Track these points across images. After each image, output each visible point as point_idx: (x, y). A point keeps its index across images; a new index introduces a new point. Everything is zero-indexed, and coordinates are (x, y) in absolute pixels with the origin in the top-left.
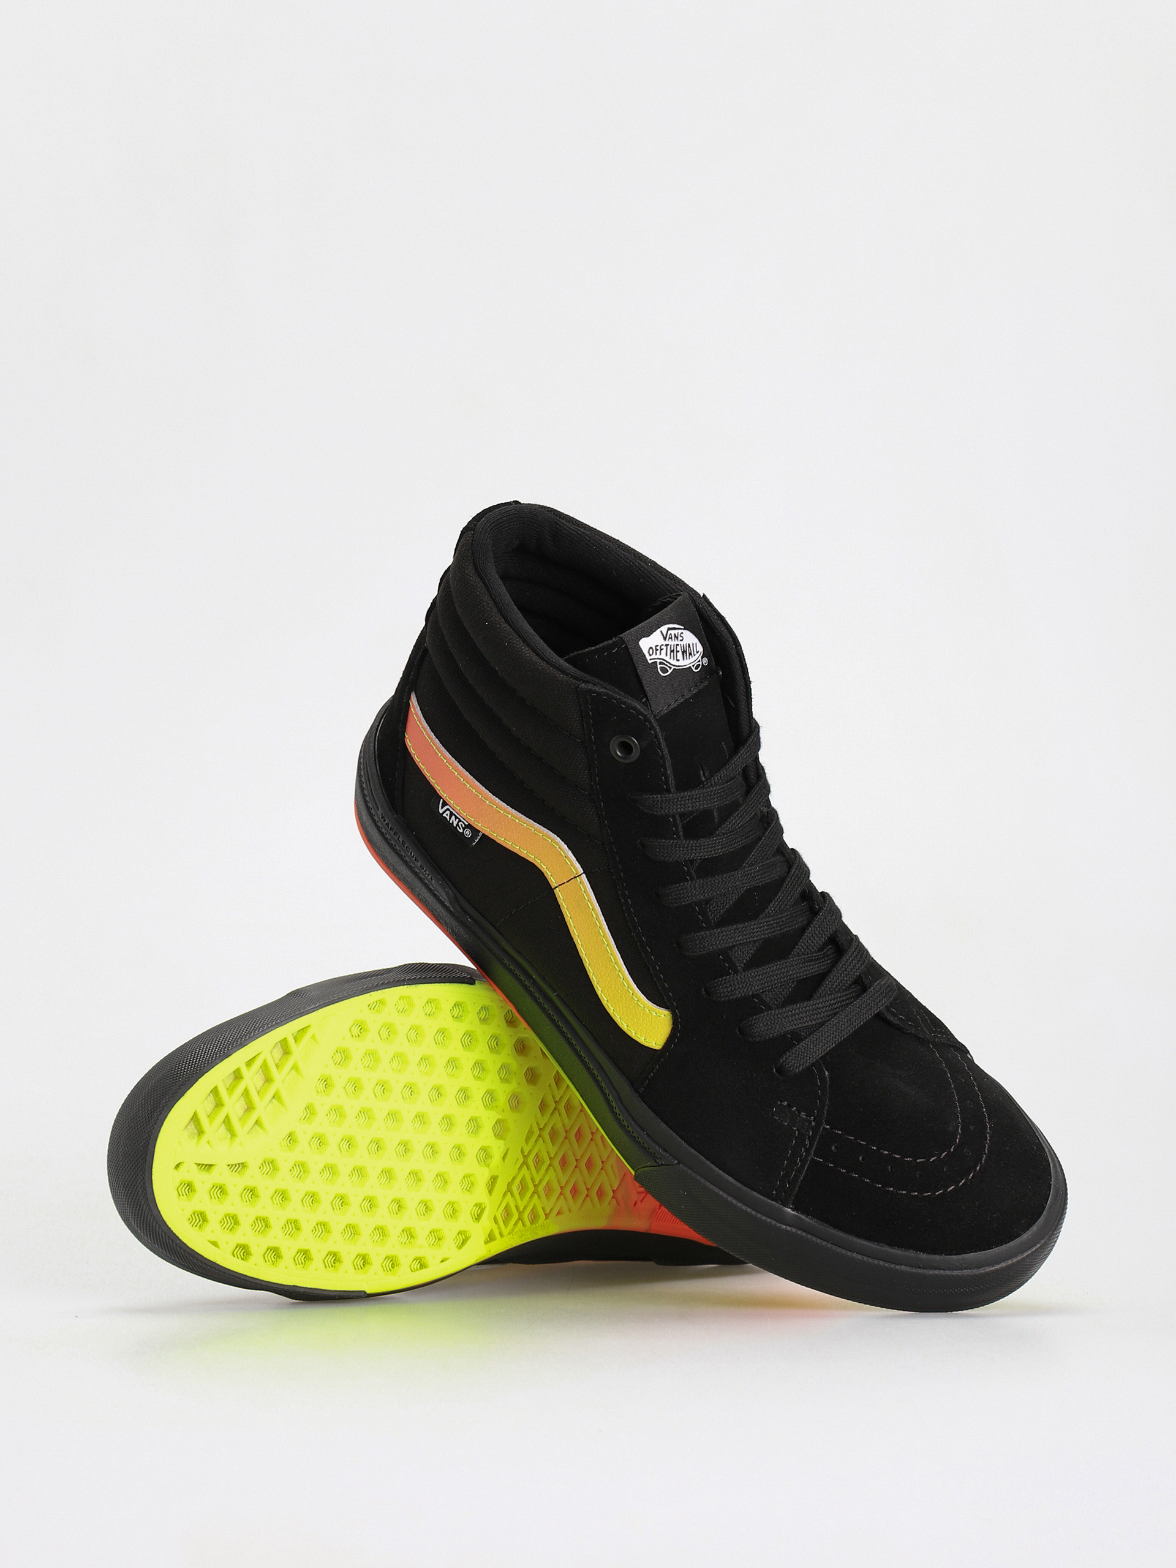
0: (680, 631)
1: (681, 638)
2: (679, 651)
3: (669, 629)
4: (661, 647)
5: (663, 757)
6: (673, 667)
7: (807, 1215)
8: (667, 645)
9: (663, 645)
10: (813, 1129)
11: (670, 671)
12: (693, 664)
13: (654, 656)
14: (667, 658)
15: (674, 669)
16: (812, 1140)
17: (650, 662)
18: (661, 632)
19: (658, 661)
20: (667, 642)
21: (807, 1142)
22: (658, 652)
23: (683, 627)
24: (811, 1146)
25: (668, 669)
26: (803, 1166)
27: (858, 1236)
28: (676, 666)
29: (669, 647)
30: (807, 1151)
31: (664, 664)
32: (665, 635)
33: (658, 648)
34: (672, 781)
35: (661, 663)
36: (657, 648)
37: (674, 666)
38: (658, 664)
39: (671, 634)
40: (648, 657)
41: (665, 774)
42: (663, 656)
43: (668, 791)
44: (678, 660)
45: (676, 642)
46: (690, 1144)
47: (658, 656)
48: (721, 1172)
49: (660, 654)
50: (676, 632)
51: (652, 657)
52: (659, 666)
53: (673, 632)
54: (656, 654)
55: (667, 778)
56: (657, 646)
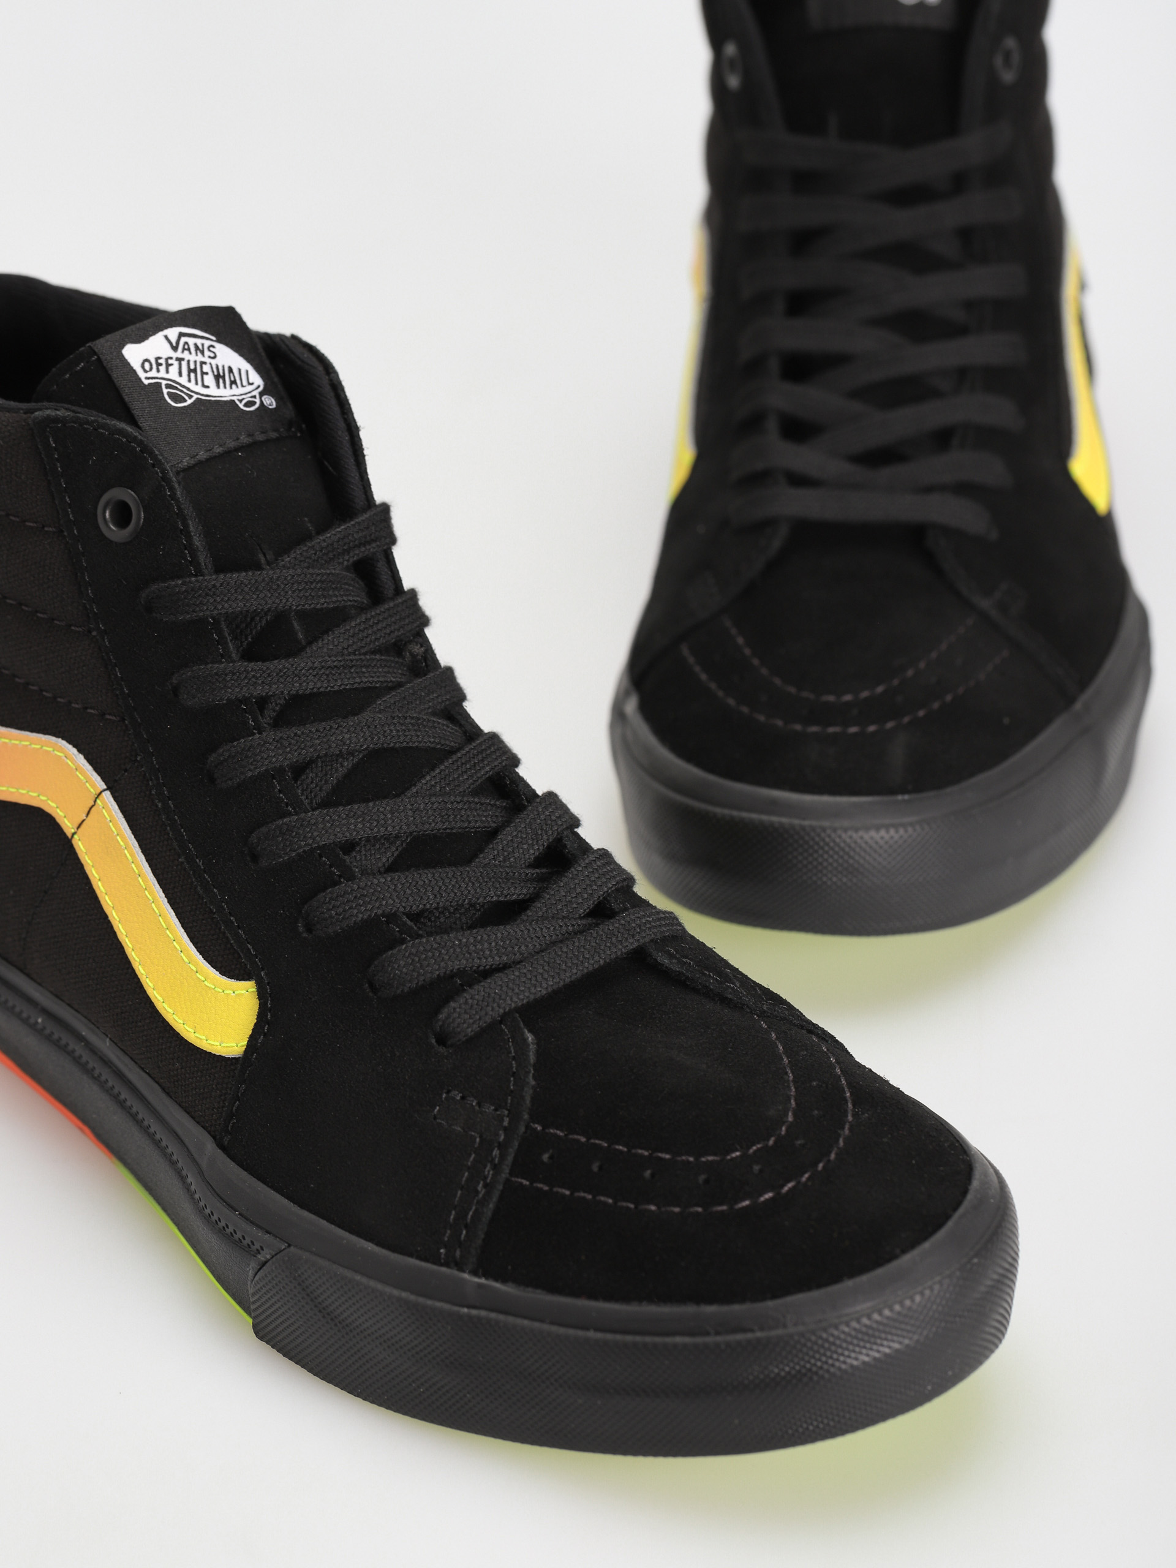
0: (207, 343)
1: (212, 355)
2: (207, 373)
3: (181, 335)
4: (167, 360)
5: (181, 515)
6: (195, 396)
7: (504, 1281)
8: (180, 360)
9: (171, 358)
10: (505, 1129)
11: (189, 402)
12: (240, 398)
13: (153, 373)
14: (183, 380)
15: (198, 399)
16: (502, 1147)
17: (146, 382)
18: (166, 337)
19: (164, 383)
20: (179, 354)
21: (496, 1152)
22: (163, 368)
23: (214, 338)
24: (503, 1157)
25: (186, 398)
26: (488, 1194)
27: (593, 1296)
28: (202, 395)
29: (184, 364)
30: (496, 1168)
31: (176, 388)
32: (174, 344)
33: (162, 361)
34: (203, 558)
35: (168, 386)
36: (160, 361)
37: (197, 393)
38: (163, 387)
39: (186, 343)
40: (142, 375)
41: (190, 546)
42: (173, 374)
43: (199, 573)
44: (208, 387)
45: (200, 358)
46: (302, 1206)
47: (162, 374)
48: (354, 1239)
49: (167, 372)
50: (199, 342)
51: (149, 375)
52: (165, 391)
53: (191, 341)
54: (158, 371)
55: (193, 553)
56: (160, 358)
